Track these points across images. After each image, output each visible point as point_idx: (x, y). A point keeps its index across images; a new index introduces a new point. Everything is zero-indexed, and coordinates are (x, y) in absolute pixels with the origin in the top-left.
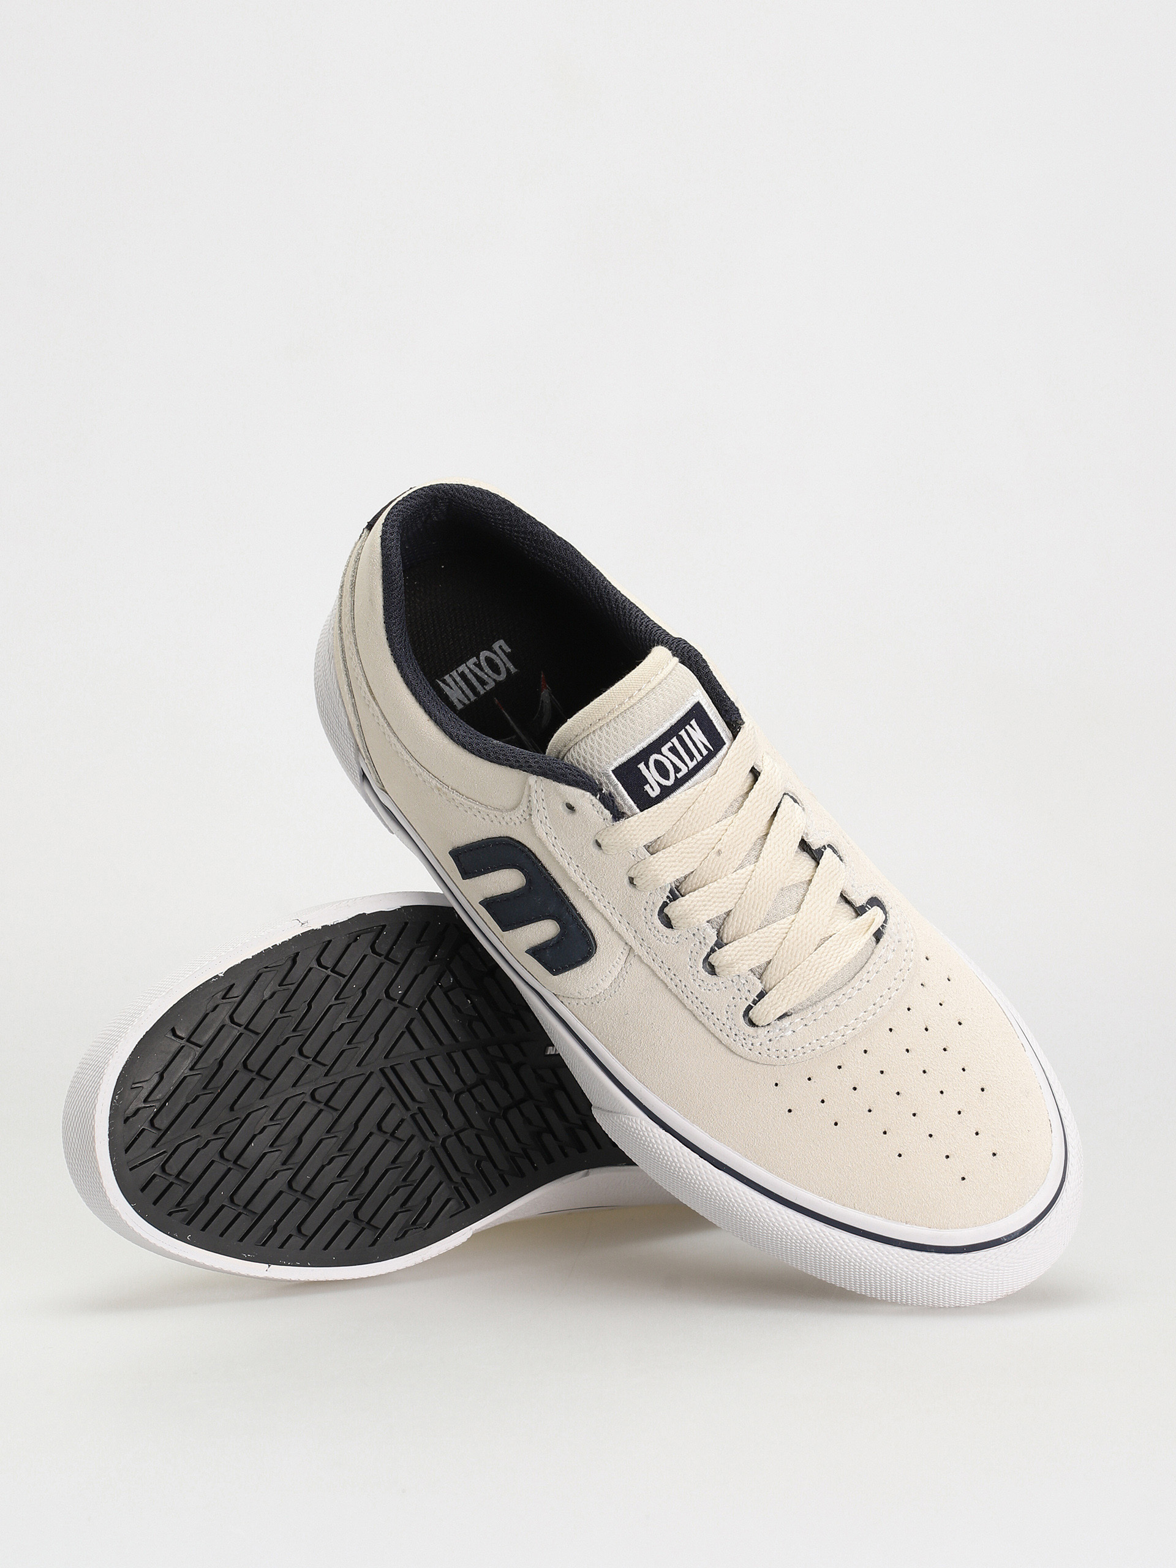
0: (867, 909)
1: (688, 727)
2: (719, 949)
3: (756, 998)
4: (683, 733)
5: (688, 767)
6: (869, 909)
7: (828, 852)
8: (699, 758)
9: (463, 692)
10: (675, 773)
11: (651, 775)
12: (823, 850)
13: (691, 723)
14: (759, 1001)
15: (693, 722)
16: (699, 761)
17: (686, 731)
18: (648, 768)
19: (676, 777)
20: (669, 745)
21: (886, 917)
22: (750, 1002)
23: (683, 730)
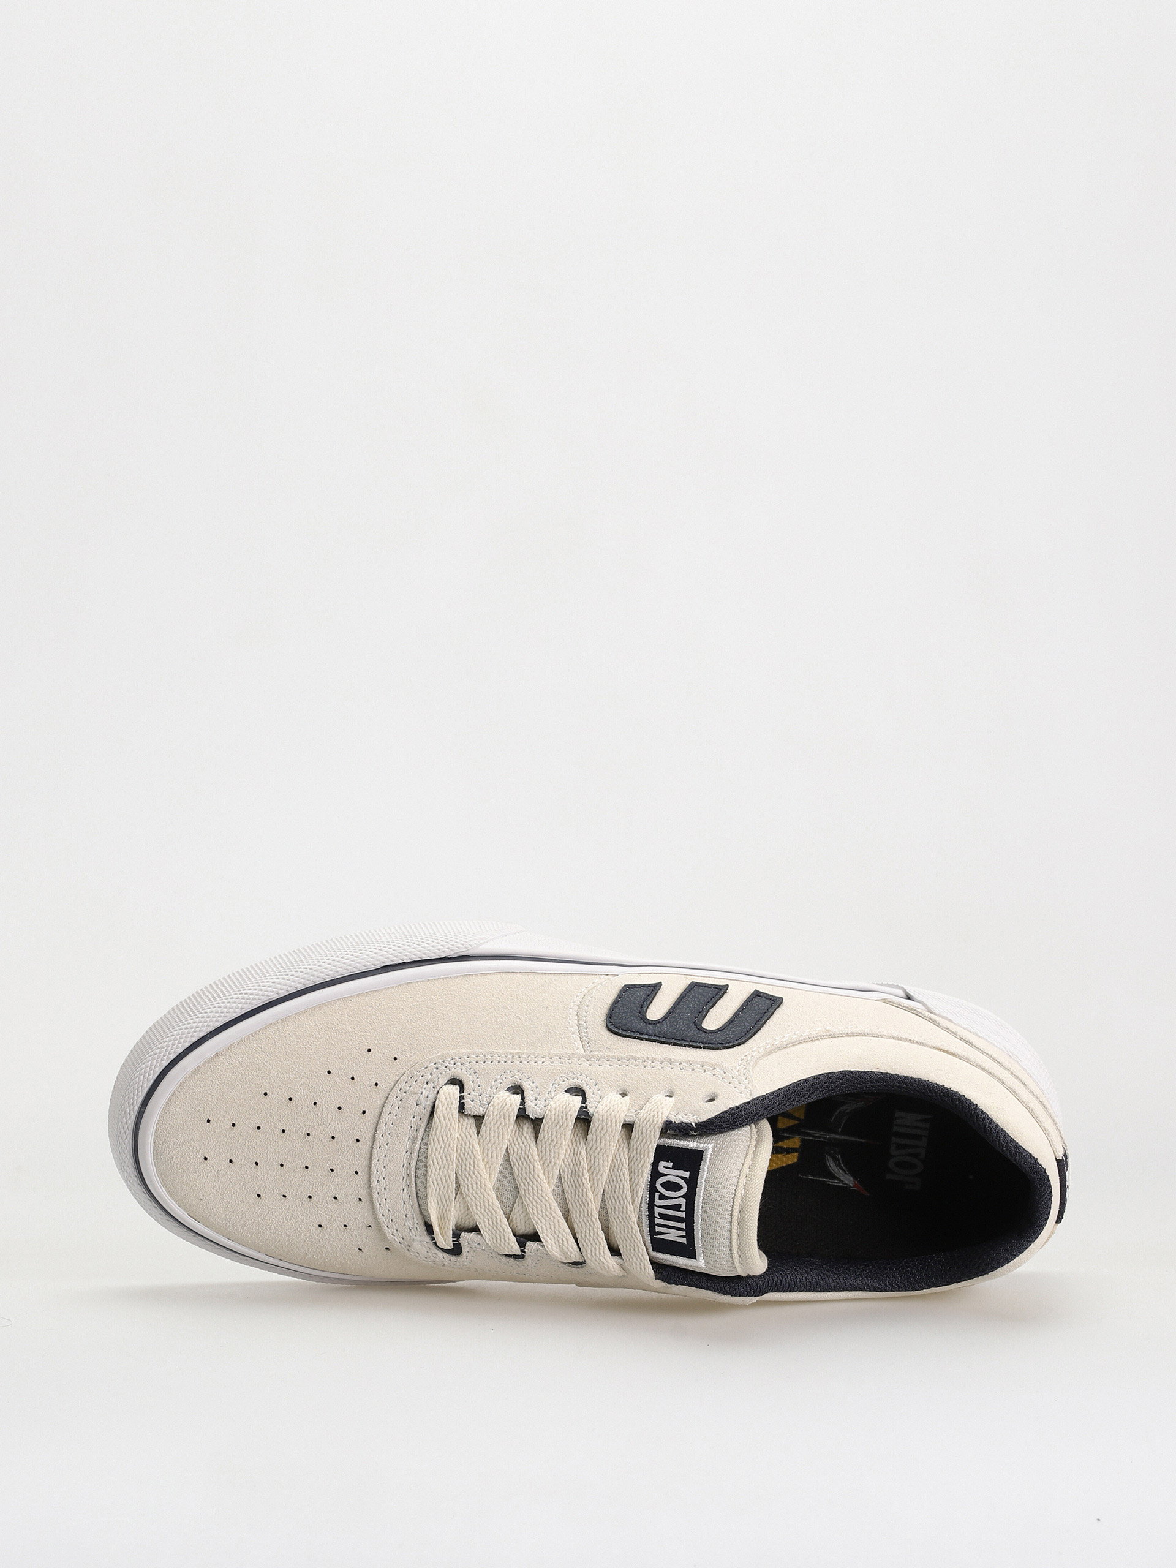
0: (455, 1239)
1: (684, 1233)
2: (519, 1108)
3: (463, 1101)
4: (683, 1226)
5: (657, 1207)
6: (453, 1241)
7: (516, 1249)
8: (657, 1221)
9: (907, 1126)
10: (661, 1193)
11: (675, 1176)
12: (522, 1249)
13: (685, 1239)
14: (460, 1102)
15: (684, 1241)
16: (656, 1219)
17: (682, 1230)
18: (682, 1178)
19: (659, 1192)
20: (683, 1208)
21: (438, 1247)
22: (465, 1094)
23: (685, 1228)
